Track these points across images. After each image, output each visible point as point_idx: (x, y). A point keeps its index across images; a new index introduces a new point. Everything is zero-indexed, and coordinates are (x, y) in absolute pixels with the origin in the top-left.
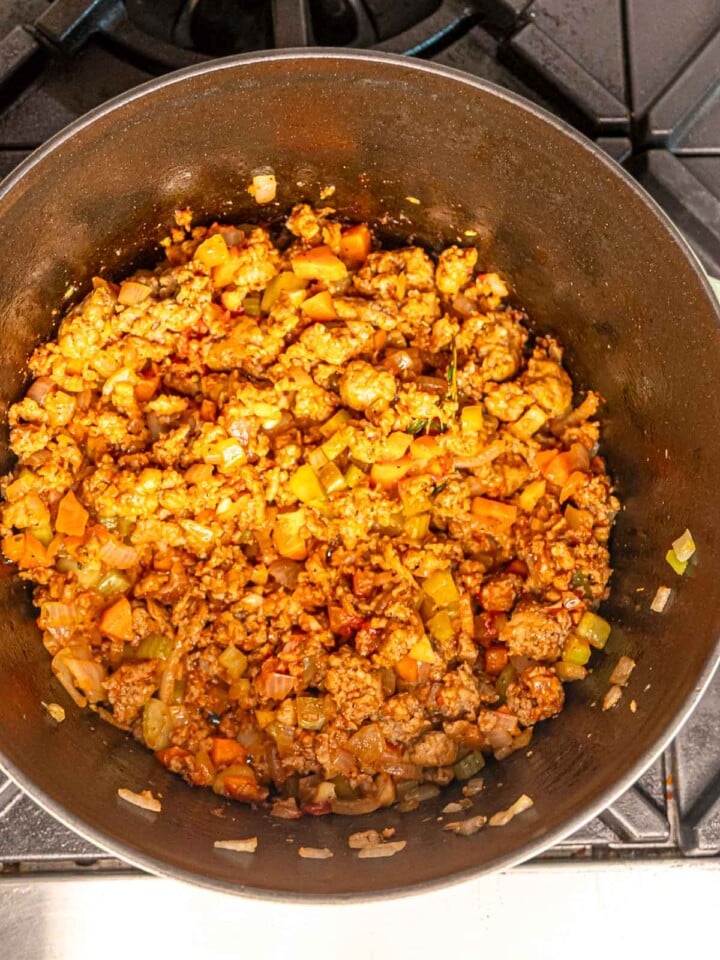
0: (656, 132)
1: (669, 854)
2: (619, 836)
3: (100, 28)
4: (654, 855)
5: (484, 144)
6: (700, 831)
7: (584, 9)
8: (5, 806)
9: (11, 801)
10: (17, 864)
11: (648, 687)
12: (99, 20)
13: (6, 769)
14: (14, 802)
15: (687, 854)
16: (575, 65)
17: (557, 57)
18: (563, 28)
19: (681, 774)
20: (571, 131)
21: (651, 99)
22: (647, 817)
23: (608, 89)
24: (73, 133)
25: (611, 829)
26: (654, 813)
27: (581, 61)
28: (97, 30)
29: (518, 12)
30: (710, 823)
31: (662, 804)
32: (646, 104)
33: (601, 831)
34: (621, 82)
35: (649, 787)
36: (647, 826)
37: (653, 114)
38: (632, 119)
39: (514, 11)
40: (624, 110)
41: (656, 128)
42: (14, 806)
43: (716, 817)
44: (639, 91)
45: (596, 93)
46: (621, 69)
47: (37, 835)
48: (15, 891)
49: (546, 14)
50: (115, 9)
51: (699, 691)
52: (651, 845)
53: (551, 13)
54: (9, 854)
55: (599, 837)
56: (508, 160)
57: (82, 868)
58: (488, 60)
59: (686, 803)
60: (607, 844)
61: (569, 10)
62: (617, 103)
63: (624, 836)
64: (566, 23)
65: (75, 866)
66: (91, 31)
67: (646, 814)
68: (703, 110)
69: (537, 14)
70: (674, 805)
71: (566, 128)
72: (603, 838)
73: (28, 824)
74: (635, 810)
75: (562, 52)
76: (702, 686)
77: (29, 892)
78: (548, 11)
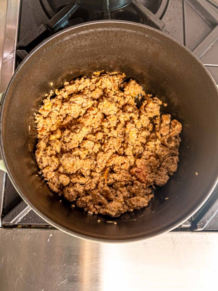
4: (185, 230)
6: (198, 225)
10: (30, 225)
12: (62, 24)
15: (194, 230)
28: (61, 27)
30: (200, 223)
43: (202, 222)
49: (166, 31)
50: (65, 22)
57: (47, 227)
65: (45, 226)
66: (60, 27)
68: (202, 55)
77: (33, 233)
78: (167, 30)
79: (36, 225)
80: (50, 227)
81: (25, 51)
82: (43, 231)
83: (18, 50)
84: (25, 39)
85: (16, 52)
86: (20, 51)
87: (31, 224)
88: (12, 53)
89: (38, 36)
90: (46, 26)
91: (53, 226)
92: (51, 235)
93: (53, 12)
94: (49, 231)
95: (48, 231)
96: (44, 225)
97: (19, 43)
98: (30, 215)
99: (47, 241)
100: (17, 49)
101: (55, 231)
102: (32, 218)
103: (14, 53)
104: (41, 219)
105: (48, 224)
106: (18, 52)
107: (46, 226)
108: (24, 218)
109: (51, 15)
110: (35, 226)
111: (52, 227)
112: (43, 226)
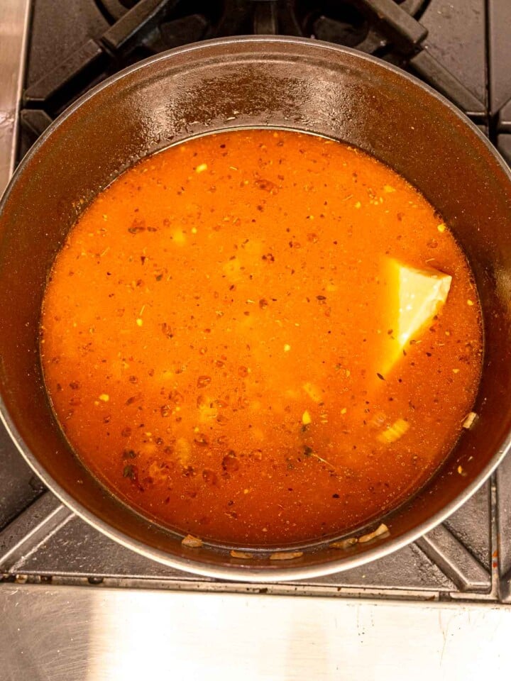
0: (504, 123)
2: (457, 586)
3: (143, 44)
7: (461, 45)
8: (44, 537)
9: (48, 534)
10: (49, 577)
11: (471, 458)
12: (142, 38)
13: (40, 474)
14: (51, 535)
15: (503, 601)
18: (447, 56)
19: (502, 548)
21: (502, 103)
22: (477, 571)
23: (474, 95)
25: (452, 581)
26: (481, 569)
28: (141, 45)
29: (415, 42)
31: (488, 566)
32: (499, 106)
33: (445, 582)
34: (482, 92)
35: (480, 556)
36: (475, 578)
37: (503, 111)
39: (413, 41)
40: (483, 107)
41: (504, 120)
42: (51, 538)
44: (495, 98)
47: (64, 558)
48: (47, 593)
49: (435, 47)
50: (153, 32)
51: (502, 453)
53: (439, 46)
54: (45, 570)
55: (443, 586)
59: (504, 567)
61: (451, 45)
63: (460, 586)
64: (448, 53)
67: (475, 569)
69: (429, 47)
70: (496, 569)
72: (447, 587)
73: (59, 551)
74: (468, 566)
76: (504, 450)
77: (56, 595)
78: (437, 45)
81: (42, 112)
83: (25, 111)
84: (43, 82)
85: (20, 114)
86: (30, 113)
87: (49, 573)
88: (10, 118)
89: (78, 71)
90: (101, 44)
93: (120, 6)
97: (27, 90)
98: (48, 550)
100: (22, 107)
102: (55, 557)
103: (14, 118)
106: (24, 115)
108: (33, 556)
109: (114, 13)
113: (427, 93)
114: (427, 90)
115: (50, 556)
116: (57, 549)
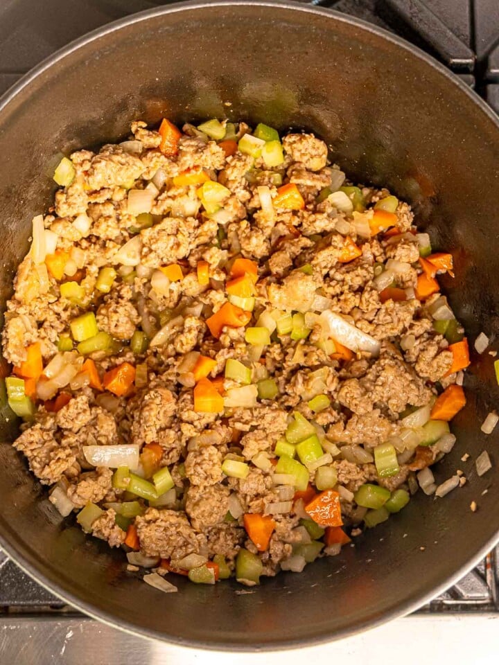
0: (494, 71)
1: (486, 608)
2: (451, 595)
4: (475, 608)
5: (371, 76)
10: (6, 608)
13: (6, 550)
16: (434, 18)
17: (421, 11)
20: (441, 67)
21: (489, 46)
22: (474, 582)
23: (458, 36)
24: (57, 60)
26: (478, 579)
27: (438, 14)
31: (483, 572)
32: (486, 50)
34: (467, 32)
36: (472, 589)
37: (492, 57)
38: (476, 60)
40: (470, 52)
41: (494, 68)
44: (481, 38)
45: (450, 40)
46: (468, 23)
52: (474, 602)
56: (389, 89)
58: (368, 12)
60: (441, 601)
62: (465, 48)
63: (456, 595)
65: (49, 609)
67: (473, 580)
70: (491, 573)
71: (437, 64)
72: (440, 596)
75: (424, 8)
79: (23, 605)
80: (65, 610)
82: (45, 623)
87: (7, 603)
91: (73, 608)
92: (70, 635)
94: (63, 622)
95: (60, 623)
96: (47, 605)
98: (4, 578)
99: (59, 655)
101: (82, 624)
102: (12, 585)
104: (39, 588)
105: (59, 600)
107: (53, 607)
110: (19, 609)
111: (70, 610)
112: (44, 608)
113: (432, 67)
114: (432, 64)
115: (6, 584)
116: (13, 577)
